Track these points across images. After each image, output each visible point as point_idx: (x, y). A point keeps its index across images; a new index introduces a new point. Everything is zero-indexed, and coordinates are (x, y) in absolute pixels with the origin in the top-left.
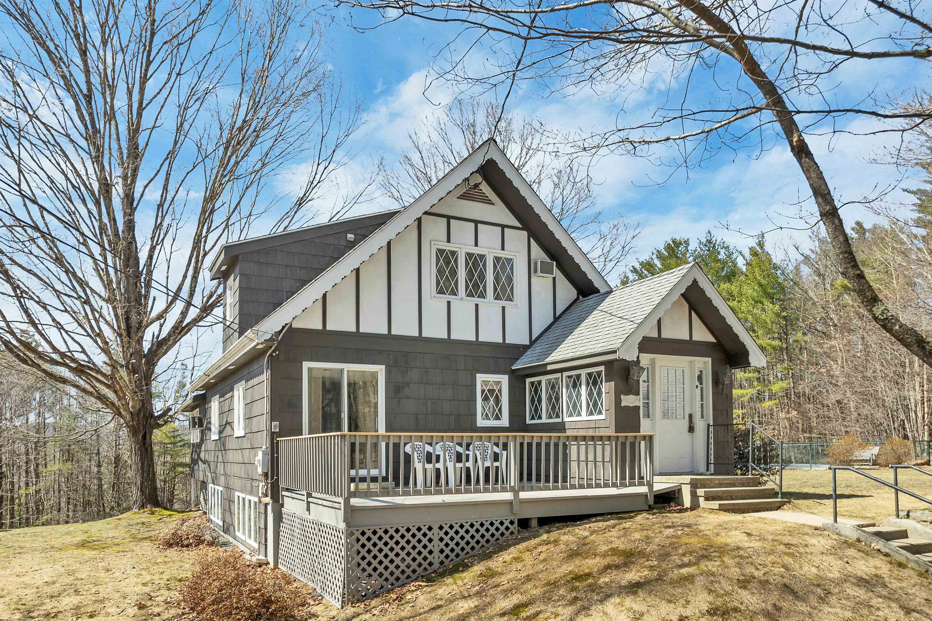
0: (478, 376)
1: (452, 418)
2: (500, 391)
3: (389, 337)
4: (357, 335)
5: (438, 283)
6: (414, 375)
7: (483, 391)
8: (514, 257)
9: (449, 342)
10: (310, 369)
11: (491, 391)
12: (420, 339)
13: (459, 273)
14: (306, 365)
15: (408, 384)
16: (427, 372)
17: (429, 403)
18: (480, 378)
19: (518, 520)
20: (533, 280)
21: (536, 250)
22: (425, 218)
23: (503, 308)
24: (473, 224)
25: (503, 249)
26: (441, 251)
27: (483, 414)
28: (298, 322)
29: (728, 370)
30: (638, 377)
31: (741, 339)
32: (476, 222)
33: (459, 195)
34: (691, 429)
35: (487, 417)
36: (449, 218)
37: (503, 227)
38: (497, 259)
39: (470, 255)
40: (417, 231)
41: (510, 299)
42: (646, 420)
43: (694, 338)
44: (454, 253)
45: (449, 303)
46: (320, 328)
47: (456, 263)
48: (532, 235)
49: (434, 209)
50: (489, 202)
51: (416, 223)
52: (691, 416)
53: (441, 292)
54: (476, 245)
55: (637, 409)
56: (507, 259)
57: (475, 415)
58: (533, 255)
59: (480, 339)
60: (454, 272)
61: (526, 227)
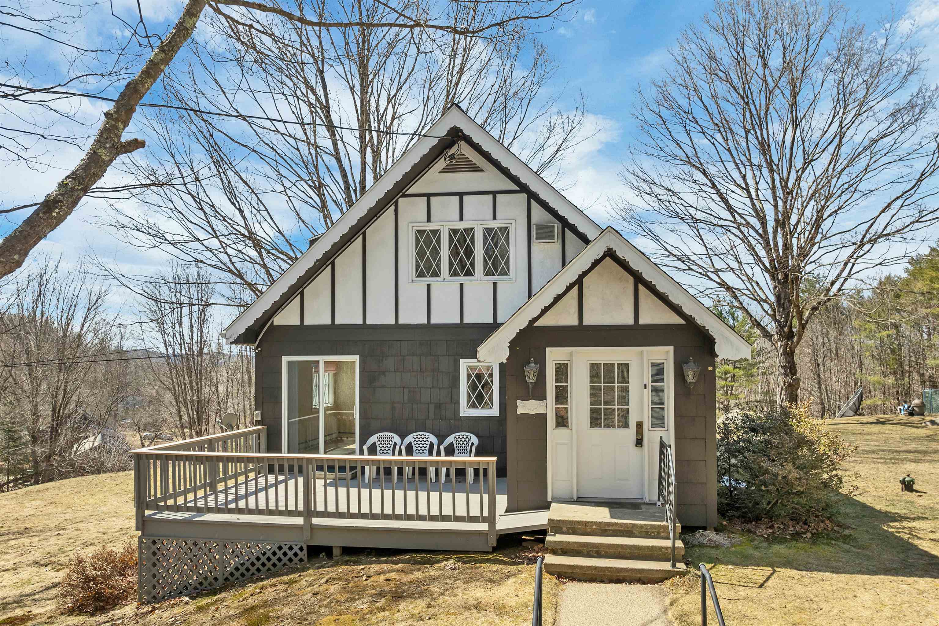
0: (462, 361)
1: (432, 407)
2: (491, 375)
3: (365, 327)
4: (333, 328)
5: (418, 265)
6: (390, 363)
7: (469, 376)
8: (510, 225)
9: (429, 327)
10: (289, 363)
11: (479, 377)
12: (397, 327)
13: (442, 253)
14: (285, 359)
15: (384, 373)
16: (404, 360)
17: (406, 391)
18: (464, 363)
19: (309, 547)
20: (534, 247)
21: (538, 213)
22: (402, 201)
23: (495, 284)
24: (457, 198)
25: (495, 218)
26: (420, 232)
27: (469, 401)
28: (279, 320)
29: (691, 364)
30: (531, 378)
31: (699, 322)
32: (461, 195)
33: (440, 170)
34: (639, 443)
35: (473, 406)
36: (429, 196)
37: (494, 193)
38: (488, 231)
39: (455, 231)
40: (393, 216)
41: (505, 273)
42: (562, 430)
43: (641, 322)
44: (435, 232)
45: (429, 286)
46: (298, 323)
47: (439, 242)
48: (532, 196)
49: (413, 190)
50: (477, 169)
51: (393, 208)
52: (640, 425)
53: (420, 275)
54: (461, 219)
55: (543, 417)
56: (500, 229)
57: (459, 403)
58: (535, 219)
59: (466, 321)
60: (436, 252)
61: (523, 188)
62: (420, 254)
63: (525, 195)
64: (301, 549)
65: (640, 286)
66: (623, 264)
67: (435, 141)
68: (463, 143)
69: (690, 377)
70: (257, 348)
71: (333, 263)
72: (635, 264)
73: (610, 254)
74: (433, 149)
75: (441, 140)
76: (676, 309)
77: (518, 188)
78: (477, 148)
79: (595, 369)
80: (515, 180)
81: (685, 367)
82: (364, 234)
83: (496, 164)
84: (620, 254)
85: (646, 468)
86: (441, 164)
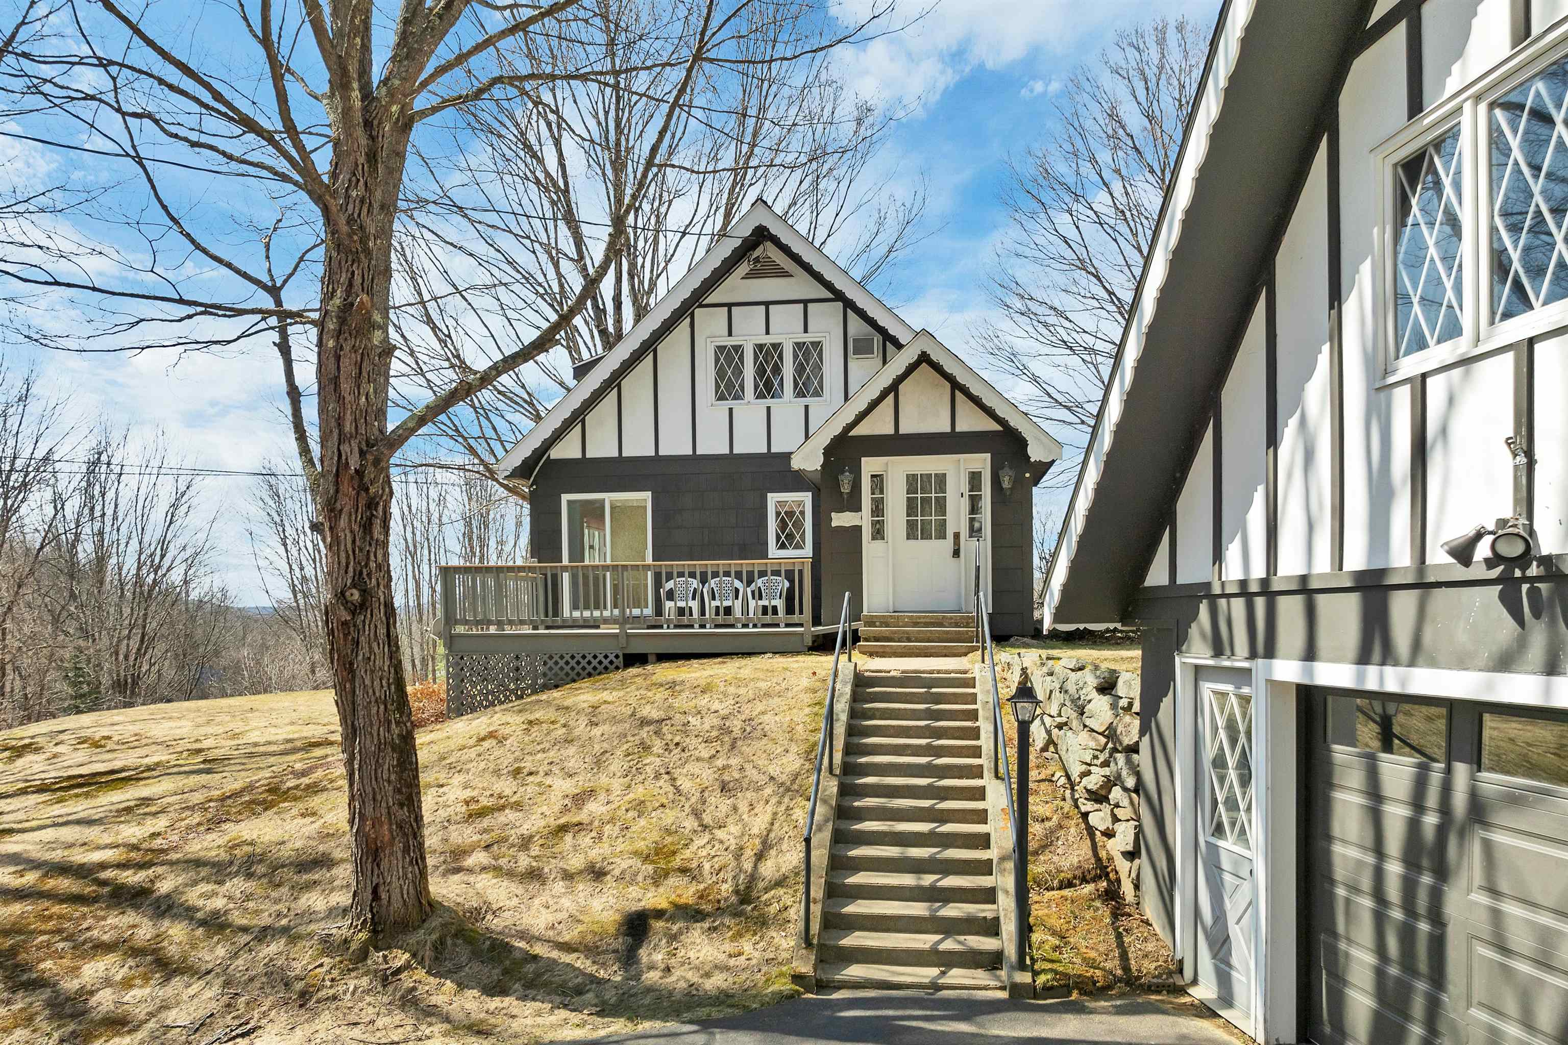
0: (769, 495)
1: (736, 549)
2: (802, 513)
3: (657, 459)
4: (620, 461)
5: (718, 387)
6: (687, 500)
7: (778, 514)
8: (823, 339)
9: (731, 458)
10: (569, 502)
11: (790, 514)
12: (694, 459)
13: (745, 372)
14: (565, 498)
15: (680, 511)
16: (702, 496)
17: (706, 531)
18: (773, 499)
19: (624, 655)
20: (851, 365)
21: (856, 325)
22: (698, 312)
23: (807, 407)
24: (763, 307)
25: (806, 331)
26: (721, 349)
27: (777, 542)
28: (556, 453)
29: (1007, 469)
30: (846, 489)
31: (1012, 424)
32: (767, 304)
33: (743, 275)
34: (956, 553)
35: (783, 546)
36: (730, 306)
37: (805, 302)
38: (799, 345)
39: (760, 347)
40: (689, 329)
41: (818, 394)
42: (878, 543)
43: (958, 429)
44: (737, 348)
45: (731, 410)
46: (579, 456)
47: (741, 358)
48: (849, 304)
49: (710, 300)
50: (786, 274)
51: (688, 320)
52: (957, 536)
53: (721, 398)
54: (767, 333)
55: (858, 529)
56: (812, 343)
57: (766, 544)
58: (851, 331)
59: (773, 450)
60: (739, 372)
61: (839, 296)
62: (720, 373)
63: (841, 304)
64: (617, 657)
65: (957, 392)
66: (937, 368)
67: (738, 243)
68: (769, 244)
69: (1006, 483)
70: (532, 485)
71: (619, 386)
72: (950, 367)
73: (924, 358)
74: (735, 251)
75: (745, 240)
76: (990, 413)
77: (831, 296)
78: (786, 250)
79: (912, 480)
80: (829, 286)
81: (1000, 472)
82: (655, 351)
83: (807, 268)
84: (934, 357)
85: (963, 579)
86: (744, 268)
